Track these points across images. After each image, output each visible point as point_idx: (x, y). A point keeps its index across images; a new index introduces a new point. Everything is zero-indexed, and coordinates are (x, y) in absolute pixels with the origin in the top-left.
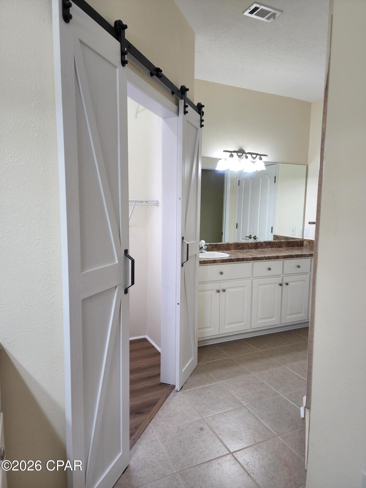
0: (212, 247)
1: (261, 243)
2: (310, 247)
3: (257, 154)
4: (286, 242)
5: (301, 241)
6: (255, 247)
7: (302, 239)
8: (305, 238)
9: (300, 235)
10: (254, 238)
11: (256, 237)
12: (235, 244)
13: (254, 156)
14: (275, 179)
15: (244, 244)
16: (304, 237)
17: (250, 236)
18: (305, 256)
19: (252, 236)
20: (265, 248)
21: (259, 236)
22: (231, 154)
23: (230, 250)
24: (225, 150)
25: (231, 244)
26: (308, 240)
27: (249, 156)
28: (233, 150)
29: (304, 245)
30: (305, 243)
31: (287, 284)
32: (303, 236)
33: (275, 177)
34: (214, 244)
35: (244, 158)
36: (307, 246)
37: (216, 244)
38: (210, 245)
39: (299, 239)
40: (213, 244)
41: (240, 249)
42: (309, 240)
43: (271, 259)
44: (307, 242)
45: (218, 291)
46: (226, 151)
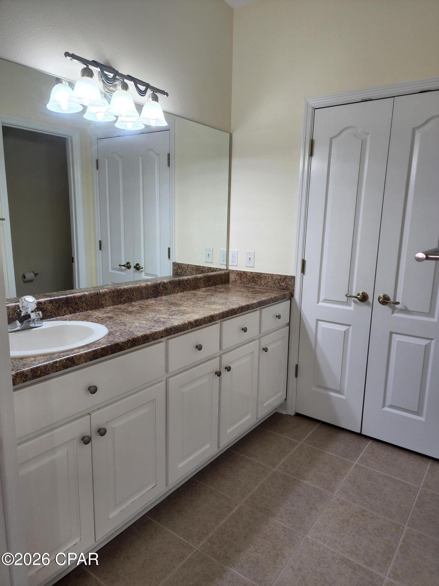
0: (57, 305)
1: (165, 283)
2: (241, 283)
3: (148, 86)
4: (205, 277)
5: (225, 273)
6: (154, 295)
7: (226, 270)
8: (231, 268)
9: (222, 263)
10: (135, 267)
11: (140, 267)
12: (113, 292)
13: (143, 88)
14: (169, 159)
15: (133, 291)
16: (229, 266)
17: (128, 263)
18: (253, 308)
19: (133, 265)
20: (171, 294)
21: (145, 264)
22: (85, 66)
23: (103, 307)
24: (71, 53)
25: (104, 294)
26: (237, 271)
27: (131, 84)
28: (90, 59)
29: (231, 280)
30: (232, 277)
31: (228, 369)
32: (227, 265)
33: (169, 155)
34: (62, 299)
35: (119, 87)
36: (235, 281)
37: (66, 298)
38: (51, 301)
39: (220, 270)
40: (59, 299)
41: (124, 302)
42: (239, 271)
43: (201, 325)
44: (236, 275)
45: (86, 440)
46: (73, 56)
